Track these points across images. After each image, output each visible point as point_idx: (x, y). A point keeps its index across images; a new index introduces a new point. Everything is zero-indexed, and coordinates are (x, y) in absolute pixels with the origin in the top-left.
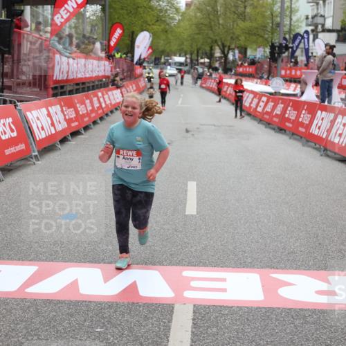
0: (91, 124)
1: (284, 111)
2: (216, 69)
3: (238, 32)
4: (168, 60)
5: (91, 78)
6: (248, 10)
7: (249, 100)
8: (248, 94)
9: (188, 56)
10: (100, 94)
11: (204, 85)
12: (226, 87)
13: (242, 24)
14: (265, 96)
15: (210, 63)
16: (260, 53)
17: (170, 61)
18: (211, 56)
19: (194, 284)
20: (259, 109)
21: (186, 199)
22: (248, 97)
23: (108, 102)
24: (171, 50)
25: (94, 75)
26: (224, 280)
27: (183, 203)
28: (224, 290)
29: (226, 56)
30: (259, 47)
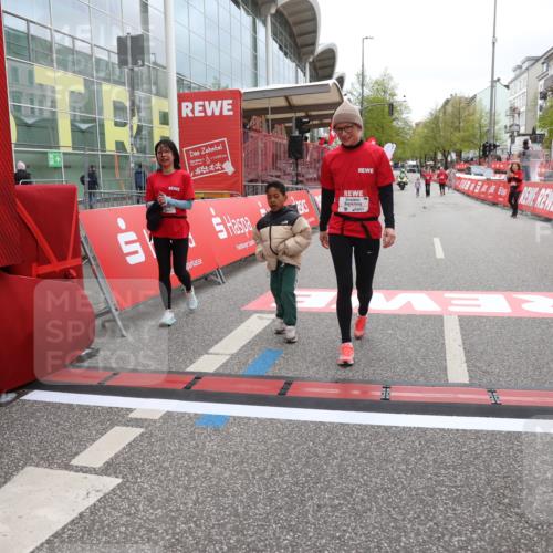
1: (496, 190)
3: (455, 140)
6: (462, 124)
7: (468, 185)
13: (457, 134)
14: (480, 182)
16: (473, 153)
19: (455, 302)
22: (466, 183)
26: (477, 299)
27: (433, 251)
28: (479, 306)
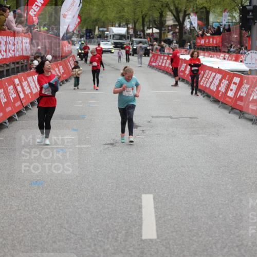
0: (7, 121)
2: (169, 42)
4: (103, 32)
5: (5, 59)
7: (216, 82)
8: (214, 74)
9: (130, 26)
10: (17, 81)
11: (154, 64)
12: (184, 65)
14: (238, 76)
15: (160, 34)
17: (106, 33)
18: (161, 25)
20: (231, 94)
21: (141, 218)
22: (214, 78)
23: (28, 91)
24: (107, 19)
25: (9, 55)
27: (138, 223)
29: (181, 25)
30: (225, 11)
